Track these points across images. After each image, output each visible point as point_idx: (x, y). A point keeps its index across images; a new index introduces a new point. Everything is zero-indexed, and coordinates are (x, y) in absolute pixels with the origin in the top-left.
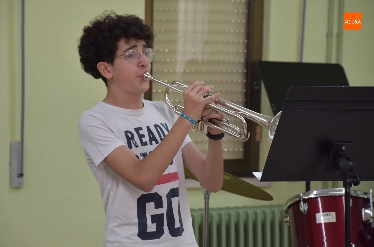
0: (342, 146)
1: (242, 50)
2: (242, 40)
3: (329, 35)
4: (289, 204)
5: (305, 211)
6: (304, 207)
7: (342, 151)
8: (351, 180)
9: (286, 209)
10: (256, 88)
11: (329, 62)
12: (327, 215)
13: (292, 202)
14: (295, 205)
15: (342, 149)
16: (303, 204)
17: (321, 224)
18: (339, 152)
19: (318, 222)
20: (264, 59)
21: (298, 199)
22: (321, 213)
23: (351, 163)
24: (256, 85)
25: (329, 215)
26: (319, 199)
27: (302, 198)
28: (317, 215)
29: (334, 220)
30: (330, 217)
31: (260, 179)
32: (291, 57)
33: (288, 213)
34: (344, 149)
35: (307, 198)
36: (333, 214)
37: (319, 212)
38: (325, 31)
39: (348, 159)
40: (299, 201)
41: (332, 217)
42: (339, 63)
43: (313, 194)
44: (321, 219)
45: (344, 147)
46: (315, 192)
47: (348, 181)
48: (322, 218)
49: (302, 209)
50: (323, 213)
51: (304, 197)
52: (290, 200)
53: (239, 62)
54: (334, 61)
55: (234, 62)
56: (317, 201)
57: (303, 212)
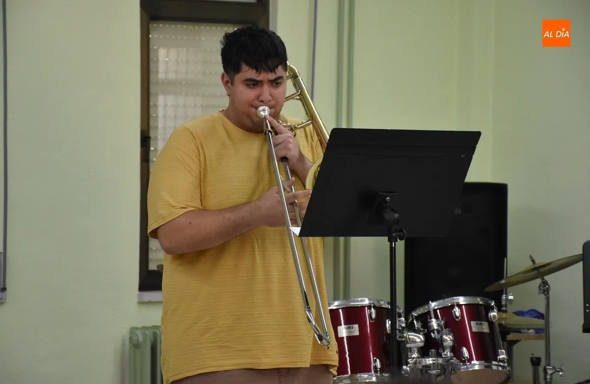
0: (386, 197)
7: (386, 202)
8: (397, 233)
12: (349, 327)
17: (343, 338)
18: (383, 204)
19: (340, 335)
23: (397, 215)
25: (351, 327)
26: (340, 310)
28: (339, 327)
29: (357, 333)
30: (353, 330)
34: (389, 200)
36: (357, 326)
37: (340, 325)
39: (393, 211)
41: (355, 330)
44: (342, 333)
45: (388, 198)
46: (336, 304)
47: (394, 234)
48: (343, 331)
50: (345, 326)
56: (339, 313)
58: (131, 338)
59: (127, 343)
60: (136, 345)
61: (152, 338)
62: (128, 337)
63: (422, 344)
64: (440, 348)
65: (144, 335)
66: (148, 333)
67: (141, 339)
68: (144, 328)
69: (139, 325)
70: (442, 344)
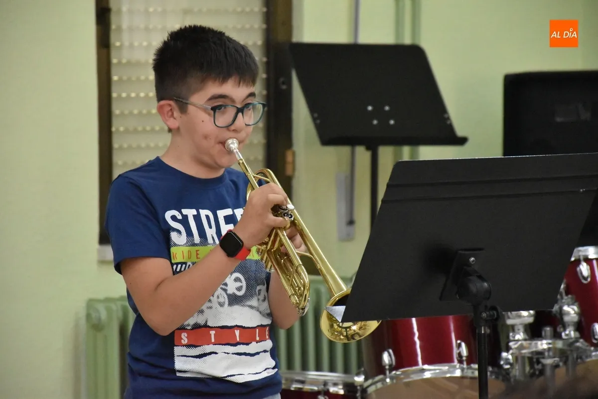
0: (470, 257)
8: (488, 313)
10: (284, 87)
15: (468, 261)
18: (465, 267)
20: (295, 39)
23: (486, 284)
24: (283, 83)
34: (473, 261)
39: (481, 278)
42: (417, 42)
45: (472, 259)
47: (483, 315)
54: (407, 41)
58: (88, 316)
59: (83, 322)
60: (96, 326)
61: (120, 314)
62: (83, 314)
63: (531, 320)
64: (558, 325)
65: (109, 310)
66: (114, 307)
67: (104, 315)
68: (108, 300)
69: (101, 296)
70: (562, 319)
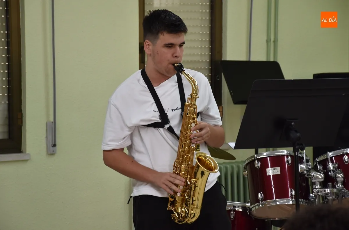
1: (207, 52)
2: (207, 45)
3: (268, 41)
4: (247, 162)
5: (258, 167)
6: (257, 164)
7: (292, 125)
8: (299, 146)
9: (245, 166)
11: (269, 60)
12: (274, 169)
13: (249, 161)
14: (251, 163)
16: (257, 162)
17: (270, 176)
18: (289, 126)
19: (268, 174)
20: (223, 59)
21: (253, 158)
22: (270, 168)
23: (298, 134)
24: (218, 78)
25: (275, 169)
26: (268, 158)
27: (256, 157)
28: (267, 169)
29: (279, 173)
30: (276, 171)
31: (234, 147)
32: (242, 57)
33: (246, 169)
34: (293, 124)
35: (259, 157)
36: (279, 168)
37: (268, 167)
38: (265, 38)
39: (296, 131)
40: (254, 160)
41: (278, 171)
42: (276, 60)
43: (265, 155)
45: (293, 123)
46: (265, 154)
47: (297, 147)
48: (270, 172)
49: (256, 165)
51: (257, 157)
52: (247, 159)
53: (206, 61)
54: (272, 60)
55: (202, 61)
56: (267, 160)
57: (257, 167)
63: (322, 180)
64: (334, 182)
70: (336, 179)
